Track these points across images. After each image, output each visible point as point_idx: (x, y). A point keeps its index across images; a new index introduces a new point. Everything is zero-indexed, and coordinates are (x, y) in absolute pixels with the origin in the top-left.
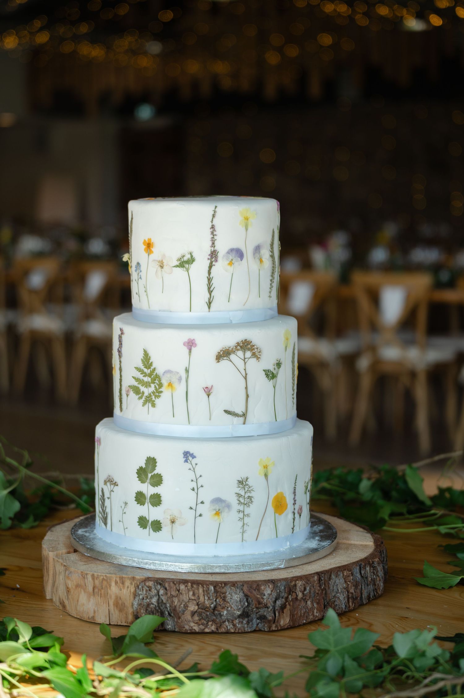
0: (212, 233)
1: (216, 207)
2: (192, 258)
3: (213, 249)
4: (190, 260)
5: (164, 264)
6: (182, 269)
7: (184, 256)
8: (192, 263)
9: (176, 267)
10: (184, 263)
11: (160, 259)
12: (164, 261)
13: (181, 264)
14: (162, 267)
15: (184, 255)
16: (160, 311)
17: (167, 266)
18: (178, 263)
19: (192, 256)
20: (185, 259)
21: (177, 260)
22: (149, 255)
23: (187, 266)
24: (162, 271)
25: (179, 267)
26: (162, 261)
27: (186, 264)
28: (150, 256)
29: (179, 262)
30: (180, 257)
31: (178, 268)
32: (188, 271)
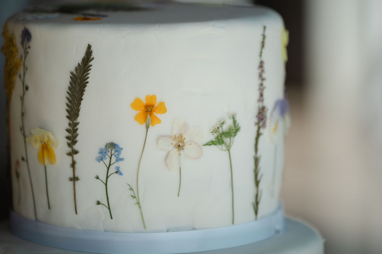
0: (260, 76)
1: (265, 28)
2: (235, 126)
3: (260, 104)
4: (232, 130)
5: (185, 141)
6: (220, 146)
7: (223, 123)
8: (235, 135)
9: (210, 145)
10: (223, 136)
11: (176, 132)
12: (184, 136)
13: (219, 138)
14: (179, 147)
15: (224, 120)
16: (168, 231)
17: (191, 144)
18: (212, 137)
19: (235, 122)
20: (225, 128)
21: (212, 131)
22: (147, 127)
23: (227, 140)
24: (180, 155)
25: (215, 144)
26: (181, 136)
27: (226, 137)
28: (151, 128)
29: (216, 135)
30: (217, 126)
31: (213, 146)
32: (229, 150)
